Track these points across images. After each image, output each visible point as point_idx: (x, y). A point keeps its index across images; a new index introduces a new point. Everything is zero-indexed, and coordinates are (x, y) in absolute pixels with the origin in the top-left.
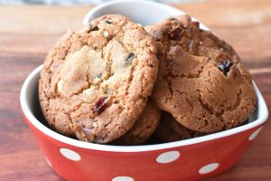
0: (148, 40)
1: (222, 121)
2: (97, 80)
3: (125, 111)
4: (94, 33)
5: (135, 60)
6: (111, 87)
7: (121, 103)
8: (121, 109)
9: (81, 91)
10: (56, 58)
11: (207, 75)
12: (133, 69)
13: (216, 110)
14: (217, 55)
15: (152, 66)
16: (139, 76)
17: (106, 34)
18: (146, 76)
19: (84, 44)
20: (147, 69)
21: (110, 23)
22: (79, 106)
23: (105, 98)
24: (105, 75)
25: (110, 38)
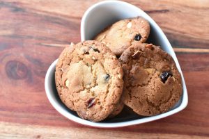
0: (118, 69)
1: (159, 110)
2: (88, 86)
3: (103, 110)
4: (86, 56)
5: (110, 81)
6: (96, 93)
7: (102, 104)
8: (101, 108)
9: (79, 92)
10: (64, 62)
11: (153, 84)
12: (109, 86)
13: (156, 105)
14: (161, 67)
15: (119, 87)
16: (112, 93)
17: (94, 58)
18: (116, 93)
19: (81, 59)
20: (116, 90)
21: (96, 50)
22: (78, 100)
23: (93, 99)
24: (93, 84)
25: (96, 60)
